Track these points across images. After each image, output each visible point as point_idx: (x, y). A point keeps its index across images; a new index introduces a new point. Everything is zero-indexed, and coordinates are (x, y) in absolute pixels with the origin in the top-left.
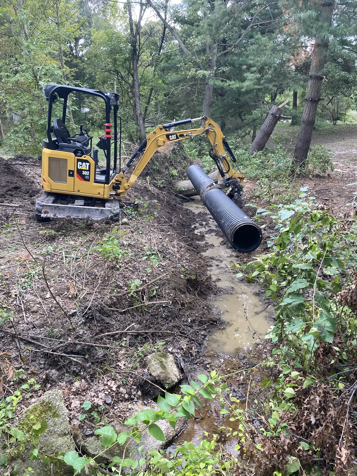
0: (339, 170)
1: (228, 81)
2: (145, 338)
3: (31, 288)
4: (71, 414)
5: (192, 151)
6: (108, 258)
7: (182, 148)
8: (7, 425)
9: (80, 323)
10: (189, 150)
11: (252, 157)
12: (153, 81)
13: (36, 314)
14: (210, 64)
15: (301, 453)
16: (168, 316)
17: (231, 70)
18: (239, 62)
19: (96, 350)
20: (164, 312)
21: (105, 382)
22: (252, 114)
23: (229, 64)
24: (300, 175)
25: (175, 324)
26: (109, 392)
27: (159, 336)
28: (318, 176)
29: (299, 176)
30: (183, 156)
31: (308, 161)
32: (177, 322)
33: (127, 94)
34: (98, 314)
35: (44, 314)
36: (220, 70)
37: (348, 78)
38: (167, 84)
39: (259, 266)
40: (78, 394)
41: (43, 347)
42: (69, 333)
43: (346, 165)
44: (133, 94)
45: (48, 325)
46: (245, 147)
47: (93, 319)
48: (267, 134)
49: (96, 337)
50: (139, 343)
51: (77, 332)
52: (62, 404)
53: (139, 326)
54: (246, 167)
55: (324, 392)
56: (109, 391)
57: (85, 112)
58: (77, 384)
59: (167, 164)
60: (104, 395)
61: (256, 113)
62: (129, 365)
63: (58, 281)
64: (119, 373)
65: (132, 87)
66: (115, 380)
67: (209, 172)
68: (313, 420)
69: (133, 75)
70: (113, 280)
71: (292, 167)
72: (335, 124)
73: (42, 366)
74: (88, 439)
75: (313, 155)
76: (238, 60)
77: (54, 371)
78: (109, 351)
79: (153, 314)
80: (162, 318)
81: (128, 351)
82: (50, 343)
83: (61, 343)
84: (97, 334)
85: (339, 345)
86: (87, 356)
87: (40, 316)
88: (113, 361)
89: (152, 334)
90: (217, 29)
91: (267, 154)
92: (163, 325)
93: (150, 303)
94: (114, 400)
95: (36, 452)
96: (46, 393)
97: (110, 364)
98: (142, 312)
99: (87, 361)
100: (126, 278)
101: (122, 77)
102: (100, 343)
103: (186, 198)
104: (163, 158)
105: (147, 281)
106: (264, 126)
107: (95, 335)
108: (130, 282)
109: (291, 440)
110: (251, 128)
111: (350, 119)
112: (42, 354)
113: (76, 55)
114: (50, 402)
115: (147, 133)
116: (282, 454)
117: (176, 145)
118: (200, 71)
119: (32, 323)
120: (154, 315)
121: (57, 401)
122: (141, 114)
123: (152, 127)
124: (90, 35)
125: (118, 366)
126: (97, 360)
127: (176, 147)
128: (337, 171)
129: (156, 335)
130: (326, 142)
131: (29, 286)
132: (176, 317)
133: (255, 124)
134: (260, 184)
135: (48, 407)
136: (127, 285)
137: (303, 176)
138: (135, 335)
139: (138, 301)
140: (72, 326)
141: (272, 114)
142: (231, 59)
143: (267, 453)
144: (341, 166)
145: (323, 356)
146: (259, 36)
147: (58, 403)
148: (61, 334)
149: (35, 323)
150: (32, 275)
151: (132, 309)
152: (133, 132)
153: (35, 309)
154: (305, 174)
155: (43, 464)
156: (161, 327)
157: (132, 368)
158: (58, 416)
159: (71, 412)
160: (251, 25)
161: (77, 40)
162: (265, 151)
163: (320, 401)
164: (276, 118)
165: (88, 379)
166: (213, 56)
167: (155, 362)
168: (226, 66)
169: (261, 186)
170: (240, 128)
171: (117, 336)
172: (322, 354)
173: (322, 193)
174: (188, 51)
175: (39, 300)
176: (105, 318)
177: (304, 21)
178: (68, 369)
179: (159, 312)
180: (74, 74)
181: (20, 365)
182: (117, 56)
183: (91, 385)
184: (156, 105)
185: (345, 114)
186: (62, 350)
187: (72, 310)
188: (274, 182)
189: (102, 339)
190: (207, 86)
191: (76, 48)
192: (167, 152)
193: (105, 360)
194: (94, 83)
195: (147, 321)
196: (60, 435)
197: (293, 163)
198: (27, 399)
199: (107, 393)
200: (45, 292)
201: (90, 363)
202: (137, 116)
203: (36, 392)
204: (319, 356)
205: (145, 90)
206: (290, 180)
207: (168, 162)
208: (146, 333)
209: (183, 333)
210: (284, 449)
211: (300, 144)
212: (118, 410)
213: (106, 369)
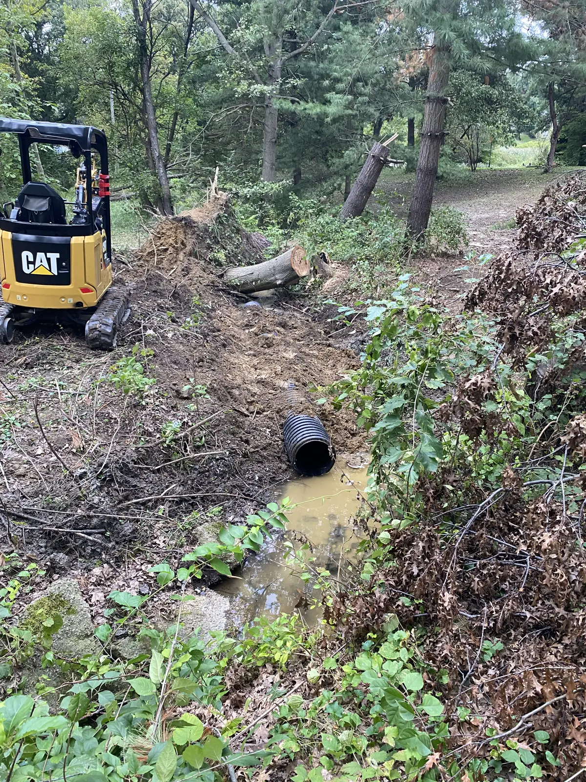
0: (478, 244)
1: (302, 102)
2: (192, 505)
3: (11, 441)
4: (92, 611)
5: (248, 217)
6: (127, 392)
7: (231, 214)
8: (4, 625)
9: (93, 487)
10: (243, 217)
11: (344, 226)
12: (177, 102)
13: (24, 479)
14: (270, 73)
15: (400, 608)
16: (224, 472)
17: (306, 84)
18: (318, 69)
19: (121, 524)
20: (218, 466)
21: (138, 567)
22: (342, 157)
23: (302, 73)
24: (417, 254)
25: (235, 483)
26: (145, 579)
27: (213, 501)
28: (445, 255)
29: (416, 256)
30: (234, 227)
31: (429, 232)
32: (238, 481)
33: (135, 123)
34: (119, 474)
35: (37, 477)
36: (288, 83)
37: (491, 95)
38: (201, 106)
39: (347, 386)
40: (99, 585)
41: (42, 523)
42: (77, 503)
43: (489, 236)
44: (146, 123)
45: (44, 492)
46: (334, 211)
47: (112, 480)
48: (368, 190)
49: (120, 506)
50: (182, 512)
51: (90, 501)
52: (79, 597)
53: (181, 488)
54: (335, 242)
55: (428, 536)
56: (145, 577)
57: (60, 152)
58: (97, 571)
59: (208, 241)
60: (137, 583)
61: (350, 154)
62: (171, 542)
63: (52, 429)
64: (157, 553)
65: (143, 110)
66: (151, 563)
67: (278, 252)
68: (415, 571)
69: (142, 91)
70: (138, 424)
71: (406, 242)
72: (474, 170)
73: (43, 549)
74: (119, 641)
75: (436, 222)
76: (317, 66)
77: (61, 555)
78: (140, 524)
79: (202, 470)
80: (215, 475)
81: (168, 523)
82: (50, 517)
83: (68, 516)
84: (120, 502)
85: (455, 484)
86: (108, 533)
87: (31, 480)
88: (147, 538)
89: (202, 498)
90: (280, 18)
91: (368, 221)
92: (218, 485)
93: (196, 455)
94: (152, 589)
95: (50, 656)
96: (54, 583)
97: (143, 543)
98: (185, 469)
99: (108, 540)
100: (158, 420)
101: (124, 94)
102: (126, 514)
103: (244, 296)
104: (202, 232)
105: (190, 424)
106: (362, 176)
107: (118, 504)
108: (164, 426)
109: (388, 595)
110: (343, 180)
111: (499, 160)
112: (41, 534)
113: (39, 51)
114: (61, 594)
115: (171, 187)
116: (377, 612)
117: (221, 209)
118: (256, 86)
119: (20, 492)
120: (203, 472)
121: (71, 593)
122: (160, 157)
123: (180, 177)
124: (61, 16)
125: (155, 543)
126: (124, 538)
127: (222, 213)
128: (475, 246)
129: (208, 500)
130: (460, 199)
131: (8, 439)
132: (237, 473)
133: (348, 173)
134: (357, 270)
135: (59, 601)
136: (158, 430)
137: (422, 255)
138: (177, 502)
139: (178, 453)
140: (82, 492)
141: (373, 156)
142: (306, 66)
143: (358, 611)
144: (482, 237)
145: (434, 500)
146: (348, 27)
147: (72, 596)
148: (67, 505)
149: (25, 490)
150: (12, 422)
151: (170, 465)
152: (149, 188)
153: (21, 471)
154: (425, 252)
155: (60, 674)
156: (215, 489)
157: (175, 545)
158: (74, 612)
159: (92, 608)
160: (335, 8)
161: (39, 25)
162: (366, 216)
163: (423, 547)
164: (380, 164)
165: (113, 564)
166: (275, 60)
167: (209, 535)
168: (298, 76)
169: (359, 273)
170: (325, 180)
171: (150, 504)
172: (432, 496)
173: (450, 281)
174: (235, 52)
175: (27, 458)
176: (130, 479)
177: (414, 10)
178: (82, 551)
179: (210, 467)
180: (38, 86)
181: (11, 549)
182: (114, 58)
183: (117, 572)
184: (185, 139)
185: (490, 152)
186: (70, 525)
187: (79, 470)
188: (378, 267)
189: (128, 508)
190: (268, 111)
191: (37, 39)
192: (207, 221)
193: (135, 538)
194: (75, 102)
195: (193, 481)
196: (79, 637)
197: (406, 236)
198: (27, 594)
199: (142, 580)
200: (33, 446)
201: (113, 543)
202: (154, 161)
203: (38, 584)
204: (429, 500)
205: (165, 116)
206: (402, 262)
207: (210, 238)
208: (193, 498)
209: (249, 495)
210: (379, 607)
211: (417, 206)
212: (159, 602)
213: (139, 550)
